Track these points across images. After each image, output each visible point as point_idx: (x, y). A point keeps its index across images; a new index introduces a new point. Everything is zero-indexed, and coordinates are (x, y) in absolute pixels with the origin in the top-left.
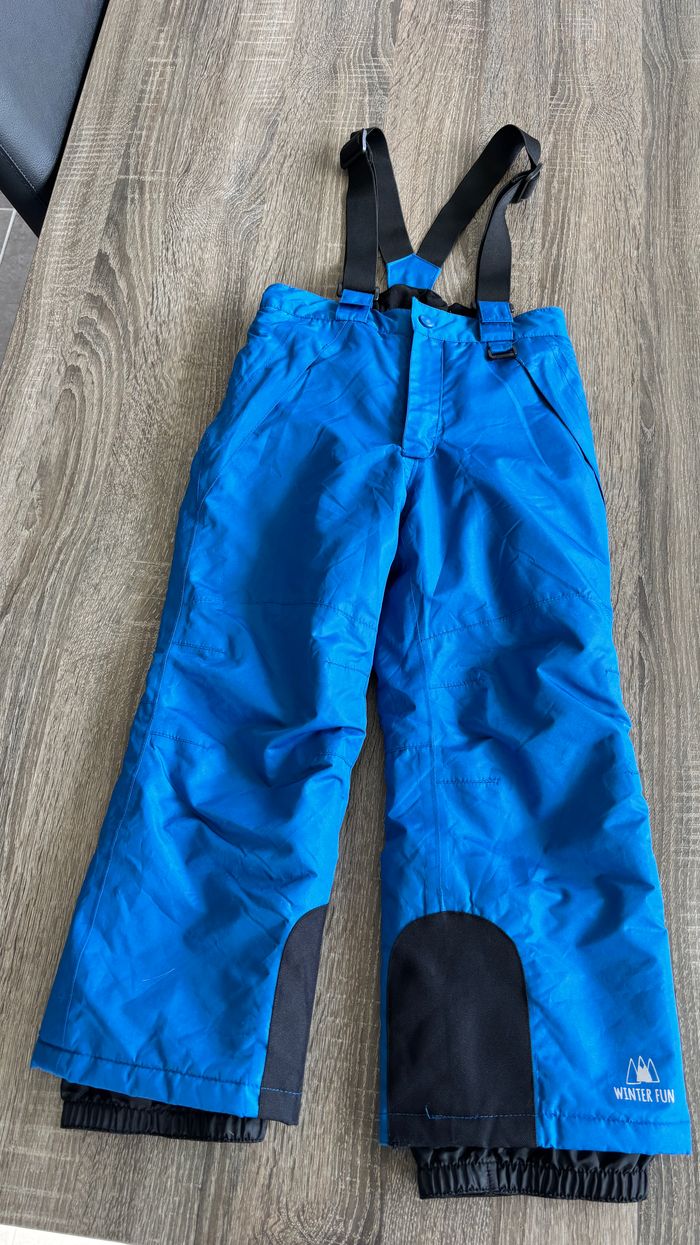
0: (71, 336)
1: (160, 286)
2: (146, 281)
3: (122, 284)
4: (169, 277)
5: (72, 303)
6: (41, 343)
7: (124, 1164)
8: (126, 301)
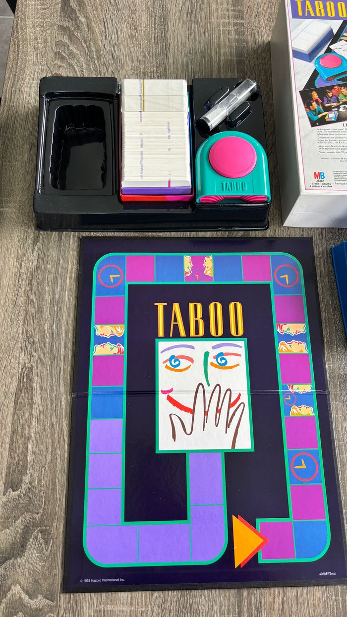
0: (52, 54)
1: (109, 21)
2: (99, 16)
3: (82, 18)
4: (114, 14)
5: (49, 32)
6: (32, 58)
7: (183, 607)
8: (86, 30)
